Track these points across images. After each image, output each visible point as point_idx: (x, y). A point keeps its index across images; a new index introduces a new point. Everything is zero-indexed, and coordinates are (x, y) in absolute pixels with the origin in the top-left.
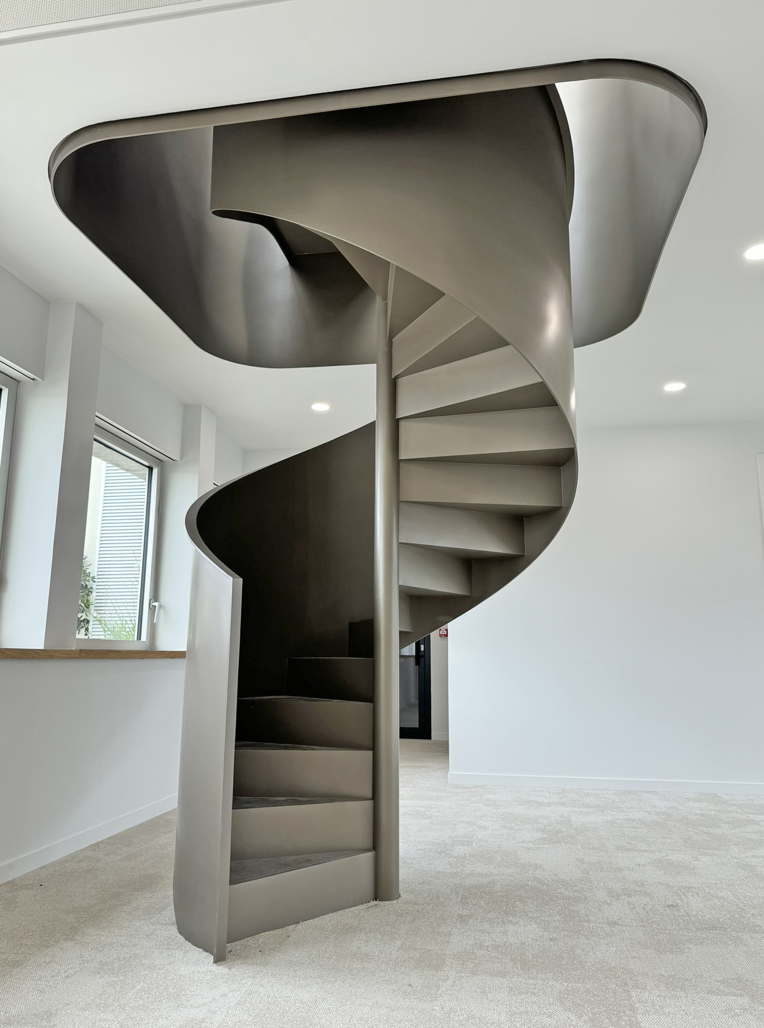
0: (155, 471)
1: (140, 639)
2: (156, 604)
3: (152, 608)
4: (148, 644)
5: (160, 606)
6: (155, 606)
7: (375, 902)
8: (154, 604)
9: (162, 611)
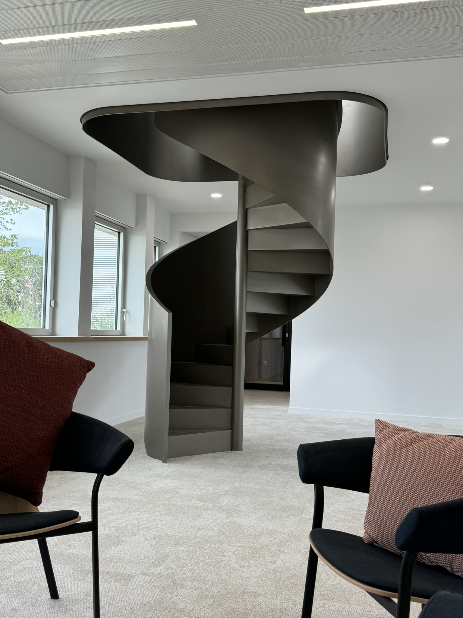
0: (122, 234)
1: (117, 329)
2: (125, 310)
3: (123, 313)
4: (121, 332)
5: (127, 312)
6: (124, 312)
7: (231, 451)
8: (123, 310)
9: (128, 314)
